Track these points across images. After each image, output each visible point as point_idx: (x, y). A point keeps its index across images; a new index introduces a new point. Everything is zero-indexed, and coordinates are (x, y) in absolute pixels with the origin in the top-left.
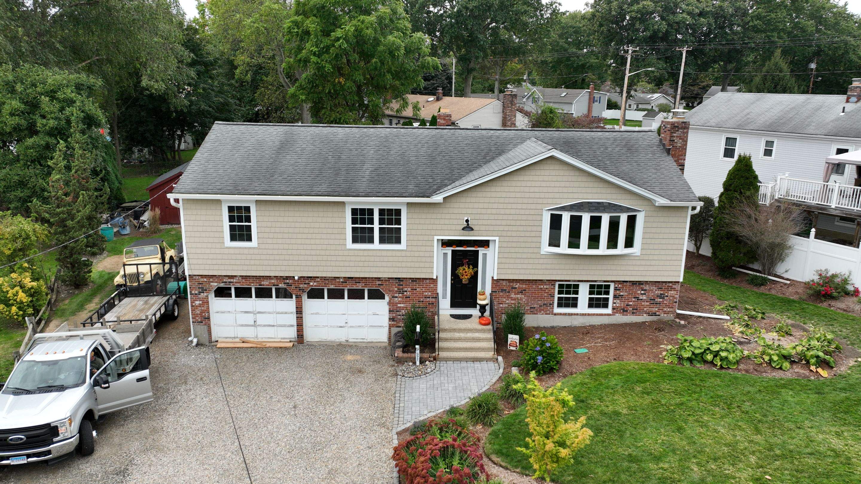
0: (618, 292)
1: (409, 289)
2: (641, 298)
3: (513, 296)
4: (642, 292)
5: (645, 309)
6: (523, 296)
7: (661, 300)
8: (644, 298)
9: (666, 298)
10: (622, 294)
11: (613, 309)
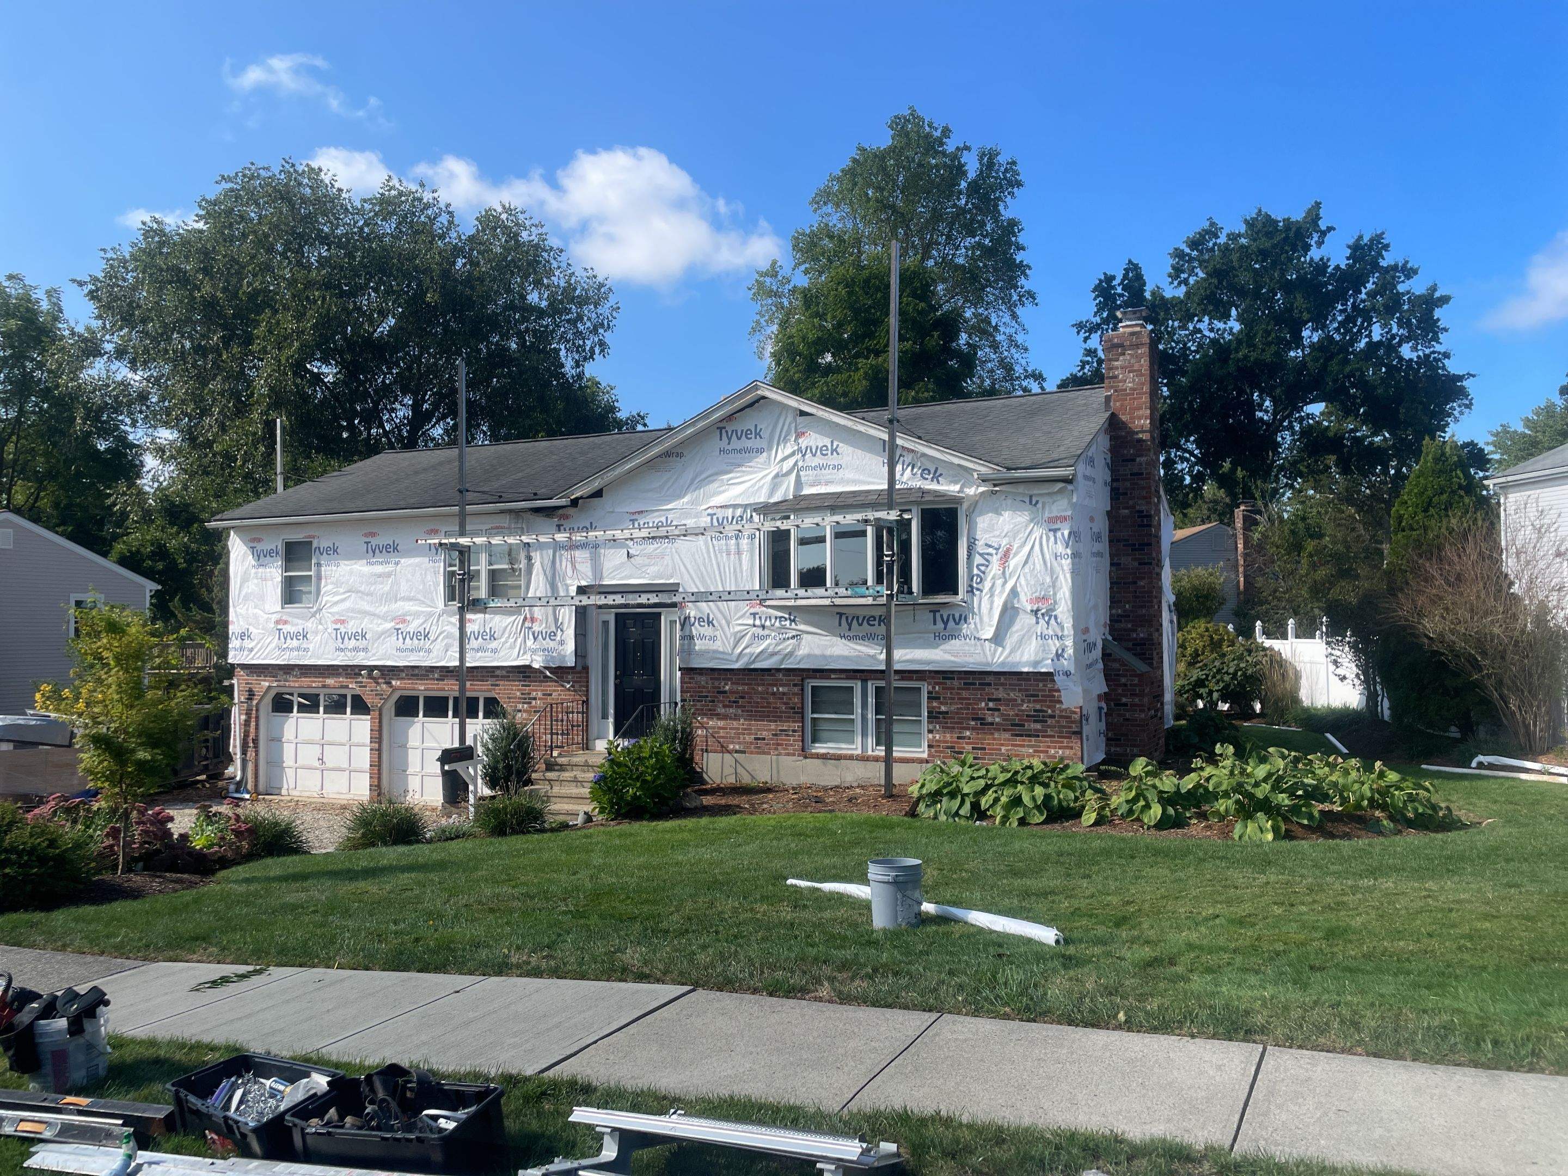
0: (935, 704)
1: (540, 694)
2: (990, 719)
3: (720, 710)
4: (991, 705)
5: (1003, 748)
6: (740, 711)
7: (1038, 726)
8: (997, 720)
9: (1050, 721)
10: (943, 708)
11: (929, 746)
